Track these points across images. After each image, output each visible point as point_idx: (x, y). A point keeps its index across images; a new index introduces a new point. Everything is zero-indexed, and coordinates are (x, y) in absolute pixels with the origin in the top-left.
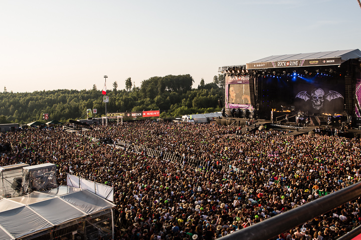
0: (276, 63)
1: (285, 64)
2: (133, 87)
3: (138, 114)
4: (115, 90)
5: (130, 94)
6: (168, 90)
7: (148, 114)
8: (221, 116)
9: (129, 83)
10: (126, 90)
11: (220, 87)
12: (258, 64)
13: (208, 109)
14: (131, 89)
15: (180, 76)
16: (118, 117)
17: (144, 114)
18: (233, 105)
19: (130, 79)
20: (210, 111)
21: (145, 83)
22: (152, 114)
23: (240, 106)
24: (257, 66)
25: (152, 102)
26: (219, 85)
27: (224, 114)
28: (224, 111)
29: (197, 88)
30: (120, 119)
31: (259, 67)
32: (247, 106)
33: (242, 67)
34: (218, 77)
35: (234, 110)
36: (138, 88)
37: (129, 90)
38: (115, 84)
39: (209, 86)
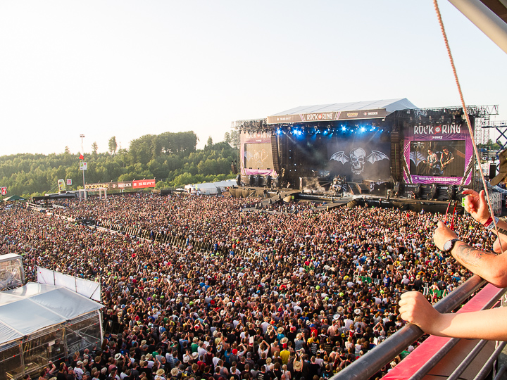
0: (306, 115)
1: (316, 118)
2: (118, 148)
3: (127, 185)
4: (95, 153)
5: (115, 158)
6: (165, 152)
7: (140, 184)
8: (236, 185)
9: (113, 143)
10: (110, 153)
11: (233, 147)
12: (283, 117)
13: (218, 175)
14: (117, 151)
15: (180, 134)
16: (101, 189)
17: (135, 184)
18: (251, 170)
19: (114, 138)
20: (221, 179)
21: (136, 144)
22: (145, 184)
23: (260, 171)
24: (281, 119)
25: (145, 168)
26: (232, 145)
27: (239, 183)
28: (239, 179)
29: (203, 148)
30: (103, 192)
31: (283, 121)
32: (269, 171)
33: (261, 122)
34: (230, 134)
35: (252, 176)
36: (125, 150)
37: (113, 153)
38: (95, 145)
39: (220, 146)
